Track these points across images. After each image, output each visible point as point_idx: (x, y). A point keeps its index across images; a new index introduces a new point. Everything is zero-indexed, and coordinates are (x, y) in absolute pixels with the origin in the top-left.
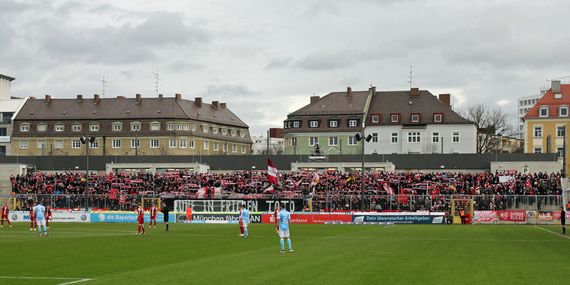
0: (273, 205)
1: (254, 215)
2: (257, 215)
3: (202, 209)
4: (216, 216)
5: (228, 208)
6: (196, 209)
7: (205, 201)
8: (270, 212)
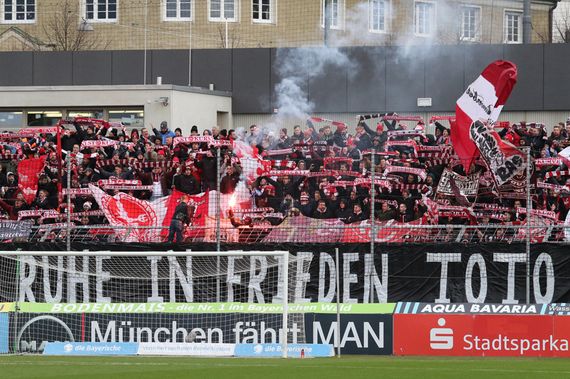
0: (457, 271)
1: (359, 320)
2: (374, 319)
3: (142, 293)
4: (189, 321)
5: (254, 285)
6: (114, 291)
7: (154, 256)
8: (442, 305)
